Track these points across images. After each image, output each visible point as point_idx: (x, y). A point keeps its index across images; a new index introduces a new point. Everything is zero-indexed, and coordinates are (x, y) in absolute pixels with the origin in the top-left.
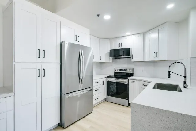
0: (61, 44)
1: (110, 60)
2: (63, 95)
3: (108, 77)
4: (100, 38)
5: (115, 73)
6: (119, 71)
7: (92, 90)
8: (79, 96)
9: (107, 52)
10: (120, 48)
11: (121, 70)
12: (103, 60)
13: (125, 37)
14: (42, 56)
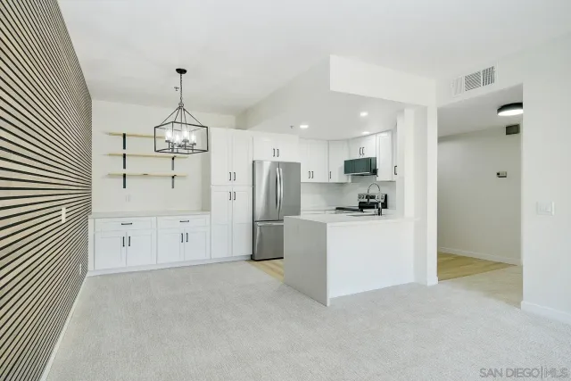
0: (254, 162)
1: (347, 178)
2: (255, 222)
3: (338, 208)
4: (328, 141)
5: (360, 203)
6: (365, 200)
9: (340, 165)
10: (361, 157)
11: (367, 197)
12: (336, 179)
13: (367, 138)
14: (232, 177)
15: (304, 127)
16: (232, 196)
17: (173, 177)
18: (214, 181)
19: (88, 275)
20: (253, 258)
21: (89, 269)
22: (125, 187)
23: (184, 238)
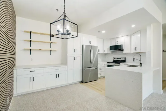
0: (83, 45)
1: (110, 52)
2: (83, 68)
3: (108, 62)
4: (104, 39)
5: (114, 60)
6: (116, 59)
7: (97, 68)
8: (91, 70)
9: (108, 47)
10: (116, 45)
11: (117, 58)
12: (106, 52)
13: (120, 38)
14: (75, 51)
15: (103, 32)
16: (75, 58)
17: (51, 51)
18: (69, 52)
19: (14, 96)
20: (82, 82)
21: (14, 93)
22: (31, 55)
23: (57, 76)
